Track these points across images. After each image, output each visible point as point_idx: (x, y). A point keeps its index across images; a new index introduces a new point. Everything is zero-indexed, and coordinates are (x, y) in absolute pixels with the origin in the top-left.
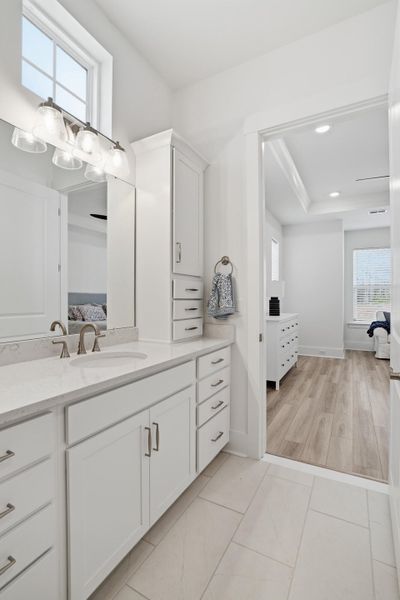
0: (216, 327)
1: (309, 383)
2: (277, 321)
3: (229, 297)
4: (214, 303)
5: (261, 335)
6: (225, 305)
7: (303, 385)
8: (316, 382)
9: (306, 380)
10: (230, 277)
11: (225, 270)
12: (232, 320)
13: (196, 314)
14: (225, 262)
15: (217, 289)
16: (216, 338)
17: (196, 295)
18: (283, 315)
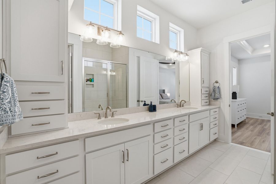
0: (213, 102)
1: (252, 127)
2: (236, 101)
3: (218, 93)
4: (213, 95)
5: (229, 105)
6: (217, 95)
7: (248, 127)
8: (255, 127)
9: (250, 126)
10: (219, 87)
11: (217, 85)
12: (219, 100)
13: (207, 98)
14: (217, 82)
15: (214, 91)
16: (214, 105)
17: (207, 93)
18: (238, 99)
